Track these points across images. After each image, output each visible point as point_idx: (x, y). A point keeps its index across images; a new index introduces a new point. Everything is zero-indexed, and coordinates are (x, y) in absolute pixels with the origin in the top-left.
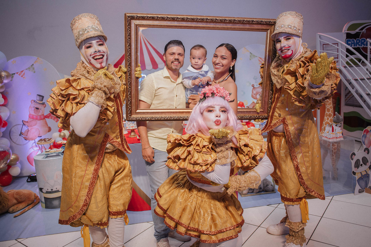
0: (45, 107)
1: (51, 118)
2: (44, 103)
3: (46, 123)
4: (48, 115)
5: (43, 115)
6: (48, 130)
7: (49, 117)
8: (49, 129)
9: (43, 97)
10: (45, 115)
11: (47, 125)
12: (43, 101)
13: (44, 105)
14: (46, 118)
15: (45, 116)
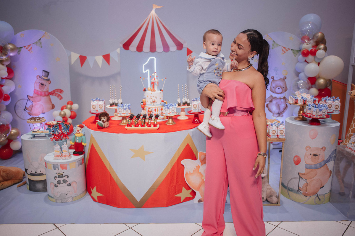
0: (49, 84)
1: (55, 96)
2: (49, 79)
3: (50, 100)
4: (53, 92)
5: (48, 91)
6: (51, 107)
7: (53, 93)
8: (53, 106)
9: (48, 73)
10: (50, 91)
11: (51, 102)
12: (49, 78)
13: (49, 82)
14: (51, 94)
15: (50, 93)
